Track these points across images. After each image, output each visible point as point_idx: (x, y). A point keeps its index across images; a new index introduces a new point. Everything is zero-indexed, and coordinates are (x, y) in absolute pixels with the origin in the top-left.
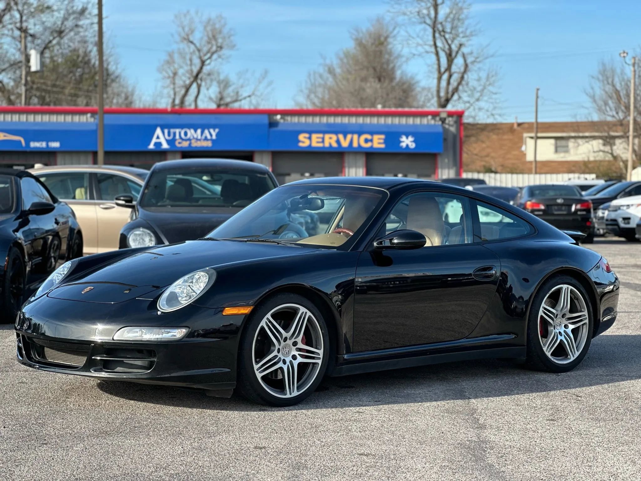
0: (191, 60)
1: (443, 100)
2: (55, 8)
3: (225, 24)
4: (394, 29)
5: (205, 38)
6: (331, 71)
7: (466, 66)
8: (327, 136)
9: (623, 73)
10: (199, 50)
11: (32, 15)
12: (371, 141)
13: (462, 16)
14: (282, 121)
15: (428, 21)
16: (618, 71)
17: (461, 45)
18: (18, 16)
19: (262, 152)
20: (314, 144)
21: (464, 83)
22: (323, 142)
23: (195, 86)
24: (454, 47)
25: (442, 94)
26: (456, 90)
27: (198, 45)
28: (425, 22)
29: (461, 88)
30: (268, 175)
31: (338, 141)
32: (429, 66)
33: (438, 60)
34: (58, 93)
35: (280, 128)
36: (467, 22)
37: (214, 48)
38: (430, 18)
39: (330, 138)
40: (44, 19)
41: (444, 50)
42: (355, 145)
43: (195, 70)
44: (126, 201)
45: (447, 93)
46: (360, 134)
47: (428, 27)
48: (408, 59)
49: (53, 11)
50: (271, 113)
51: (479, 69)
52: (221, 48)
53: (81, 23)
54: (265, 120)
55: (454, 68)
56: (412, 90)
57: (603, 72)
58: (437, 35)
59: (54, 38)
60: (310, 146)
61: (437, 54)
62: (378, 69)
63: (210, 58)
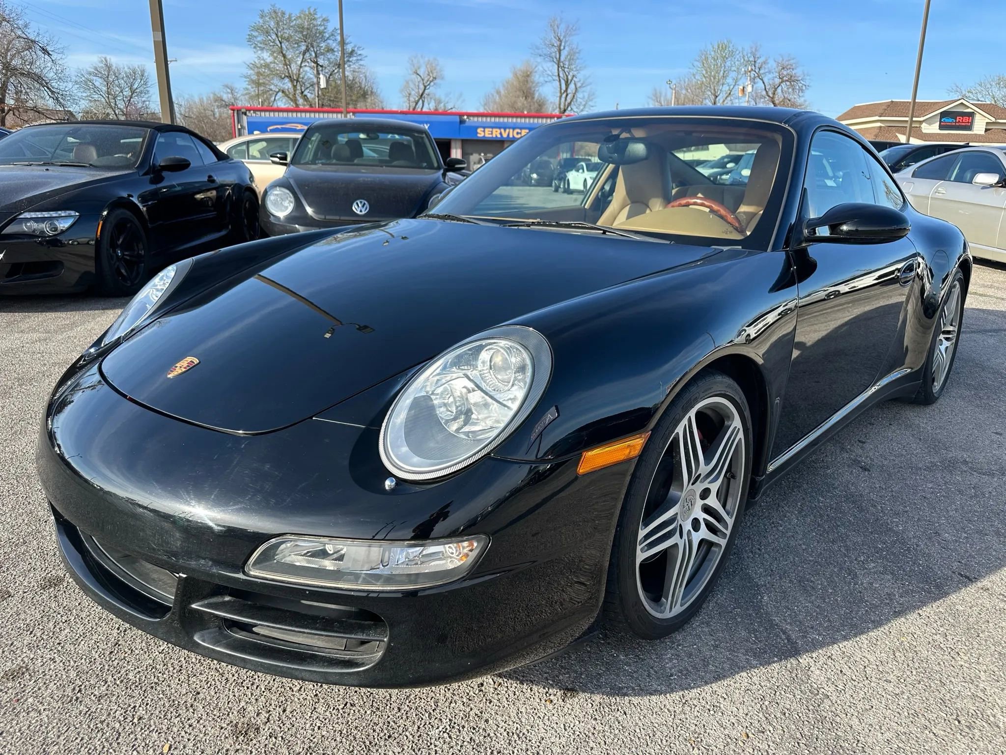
0: (418, 86)
1: (562, 110)
2: (335, 49)
3: (437, 65)
4: (536, 67)
5: (427, 72)
6: (498, 92)
7: (576, 89)
8: (494, 130)
9: (666, 95)
10: (423, 80)
11: (322, 54)
12: (521, 133)
13: (575, 58)
14: (467, 120)
15: (555, 60)
16: (663, 94)
17: (574, 76)
18: (314, 55)
19: (456, 140)
20: (487, 135)
21: (574, 100)
22: (492, 134)
23: (421, 101)
24: (570, 78)
25: (562, 107)
26: (570, 104)
27: (422, 77)
28: (553, 61)
29: (572, 103)
30: (426, 135)
31: (501, 134)
32: (555, 88)
33: (560, 85)
34: (338, 102)
35: (467, 124)
36: (578, 61)
37: (431, 79)
38: (556, 58)
39: (496, 131)
40: (329, 57)
41: (564, 80)
42: (511, 136)
43: (421, 92)
44: (280, 159)
45: (565, 105)
46: (514, 129)
47: (555, 64)
48: (543, 84)
49: (334, 52)
50: (461, 115)
51: (583, 92)
52: (435, 78)
53: (351, 59)
54: (457, 119)
55: (569, 91)
56: (544, 105)
57: (655, 95)
58: (560, 69)
59: (336, 69)
60: (484, 136)
61: (560, 81)
62: (525, 91)
63: (429, 85)
